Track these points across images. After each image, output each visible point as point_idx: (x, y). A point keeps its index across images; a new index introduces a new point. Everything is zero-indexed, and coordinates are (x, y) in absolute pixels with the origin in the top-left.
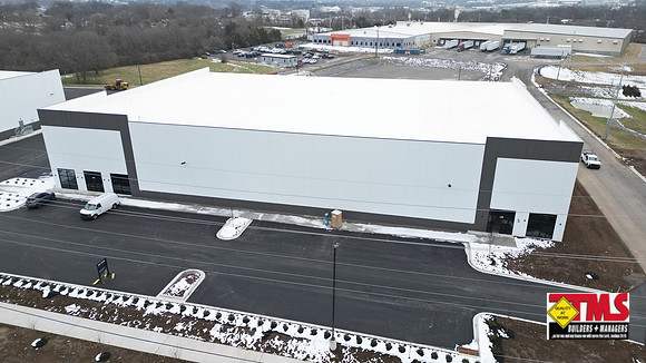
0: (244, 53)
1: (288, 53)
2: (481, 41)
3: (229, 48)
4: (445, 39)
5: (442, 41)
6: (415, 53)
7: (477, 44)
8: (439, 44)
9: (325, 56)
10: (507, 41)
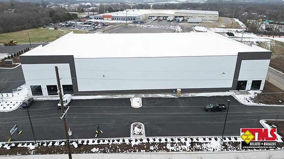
0: (63, 24)
1: (85, 24)
2: (166, 17)
3: (55, 22)
4: (151, 17)
5: (150, 17)
6: (142, 23)
7: (165, 18)
8: (149, 19)
9: (104, 25)
10: (176, 17)
